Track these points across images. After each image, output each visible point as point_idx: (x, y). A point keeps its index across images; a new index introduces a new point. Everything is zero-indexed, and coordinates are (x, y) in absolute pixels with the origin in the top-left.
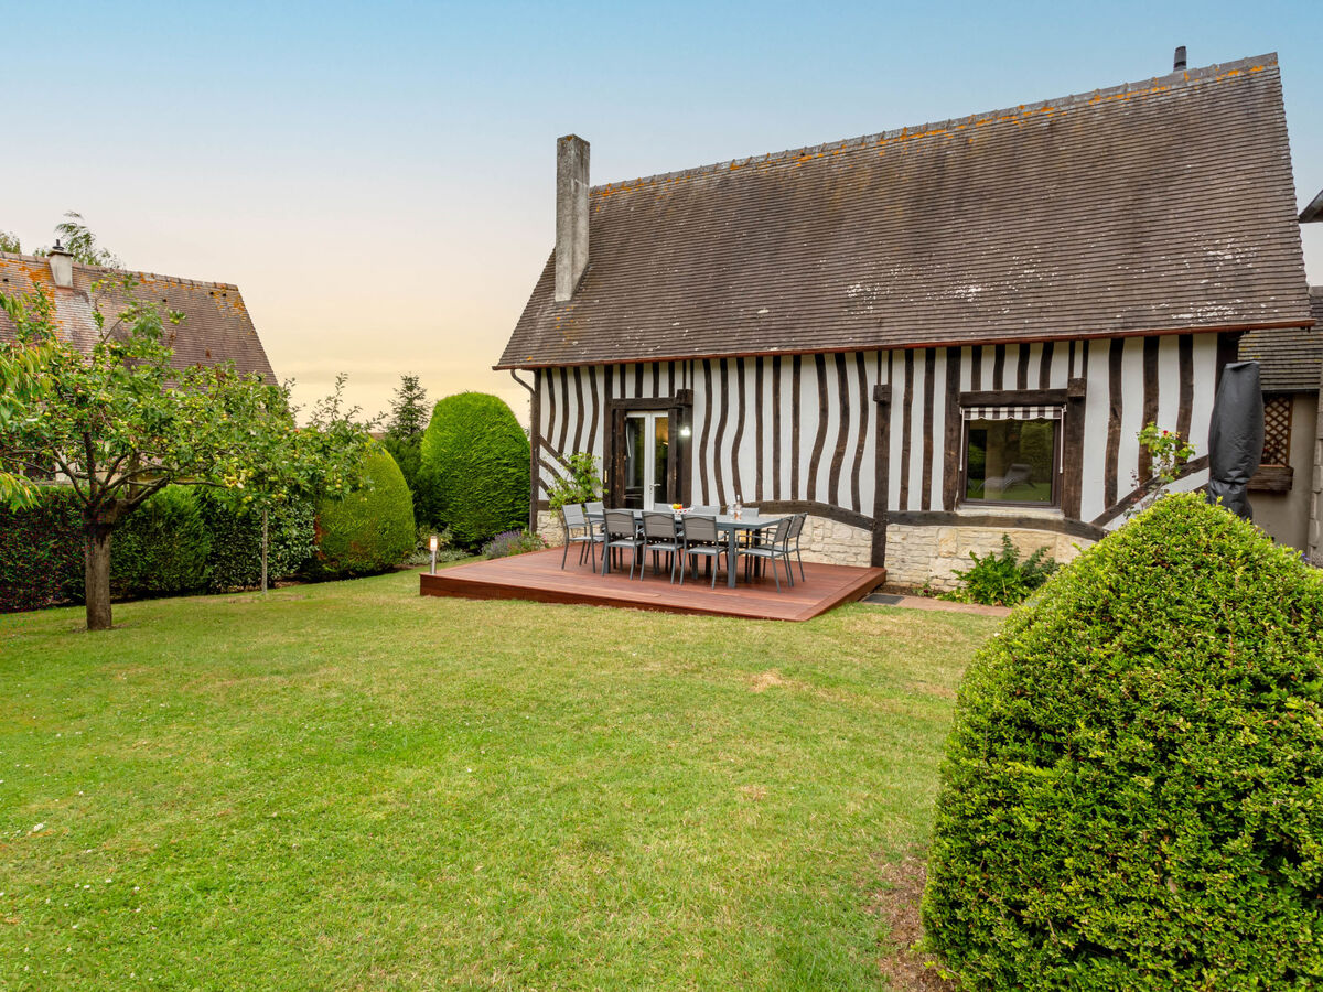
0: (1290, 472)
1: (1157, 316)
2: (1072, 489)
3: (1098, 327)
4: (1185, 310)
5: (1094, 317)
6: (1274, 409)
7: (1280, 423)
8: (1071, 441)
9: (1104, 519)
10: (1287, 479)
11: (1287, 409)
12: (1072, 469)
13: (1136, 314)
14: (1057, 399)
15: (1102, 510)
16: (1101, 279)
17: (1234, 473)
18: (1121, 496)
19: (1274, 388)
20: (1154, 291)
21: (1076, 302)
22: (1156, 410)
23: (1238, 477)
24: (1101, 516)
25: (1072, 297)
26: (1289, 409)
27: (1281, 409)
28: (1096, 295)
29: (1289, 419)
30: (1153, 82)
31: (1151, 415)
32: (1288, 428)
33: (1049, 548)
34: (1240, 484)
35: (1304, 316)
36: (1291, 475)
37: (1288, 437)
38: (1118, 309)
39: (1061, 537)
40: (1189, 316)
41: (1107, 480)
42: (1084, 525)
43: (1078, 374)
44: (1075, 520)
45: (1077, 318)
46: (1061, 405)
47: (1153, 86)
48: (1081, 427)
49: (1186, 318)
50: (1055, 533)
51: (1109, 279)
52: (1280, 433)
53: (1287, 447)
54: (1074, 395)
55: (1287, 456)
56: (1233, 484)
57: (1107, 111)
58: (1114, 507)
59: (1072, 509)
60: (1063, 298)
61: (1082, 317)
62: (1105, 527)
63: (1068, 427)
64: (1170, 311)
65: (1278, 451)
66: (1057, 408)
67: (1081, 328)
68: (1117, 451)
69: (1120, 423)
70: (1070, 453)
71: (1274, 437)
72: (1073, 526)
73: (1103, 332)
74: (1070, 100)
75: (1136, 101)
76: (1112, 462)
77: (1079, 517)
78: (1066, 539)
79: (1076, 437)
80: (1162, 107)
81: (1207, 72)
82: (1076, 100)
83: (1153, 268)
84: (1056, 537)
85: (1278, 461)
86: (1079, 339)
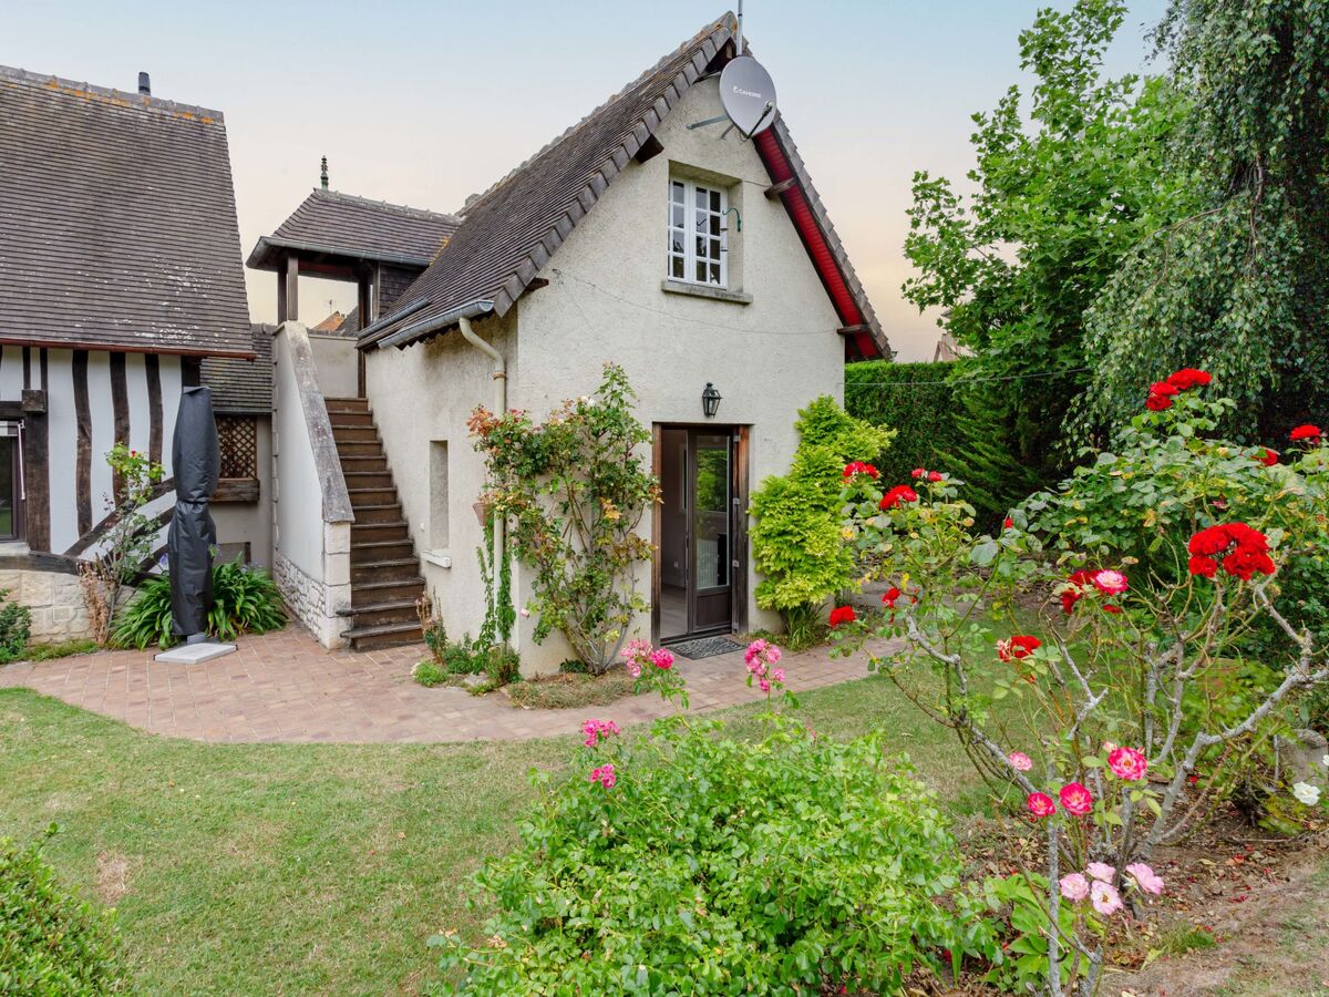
0: (257, 484)
1: (118, 331)
2: (38, 517)
3: (54, 334)
4: (147, 329)
5: (49, 322)
6: (243, 428)
7: (248, 441)
8: (32, 461)
9: (78, 548)
10: (256, 490)
11: (253, 429)
12: (35, 495)
13: (97, 325)
14: (12, 413)
15: (75, 538)
16: (58, 282)
17: (196, 493)
18: (96, 521)
19: (240, 410)
20: (115, 304)
21: (25, 302)
22: (127, 429)
23: (200, 496)
24: (76, 545)
25: (23, 296)
26: (254, 429)
27: (248, 429)
28: (52, 298)
29: (254, 437)
30: (115, 94)
31: (122, 435)
32: (254, 445)
33: (9, 591)
34: (202, 503)
35: (247, 349)
36: (258, 486)
37: (254, 453)
38: (77, 318)
39: (27, 575)
40: (151, 335)
41: (79, 505)
42: (55, 558)
43: (36, 385)
44: (44, 553)
45: (29, 320)
46: (18, 420)
47: (113, 96)
48: (45, 446)
49: (149, 337)
50: (18, 571)
51: (67, 283)
52: (248, 449)
53: (255, 461)
54: (29, 409)
55: (255, 470)
56: (196, 503)
57: (65, 103)
58: (89, 532)
59: (39, 540)
60: (11, 295)
61: (34, 321)
62: (79, 557)
63: (28, 446)
64: (133, 328)
65: (248, 465)
66: (13, 423)
67: (33, 332)
68: (89, 473)
69: (90, 442)
70: (32, 476)
71: (244, 453)
72: (42, 559)
73: (60, 340)
74: (21, 74)
75: (97, 106)
76: (83, 485)
77: (48, 549)
78: (33, 576)
79: (39, 458)
80: (123, 122)
81: (166, 105)
82: (28, 76)
83: (115, 281)
84: (21, 575)
85: (248, 474)
86: (35, 346)
